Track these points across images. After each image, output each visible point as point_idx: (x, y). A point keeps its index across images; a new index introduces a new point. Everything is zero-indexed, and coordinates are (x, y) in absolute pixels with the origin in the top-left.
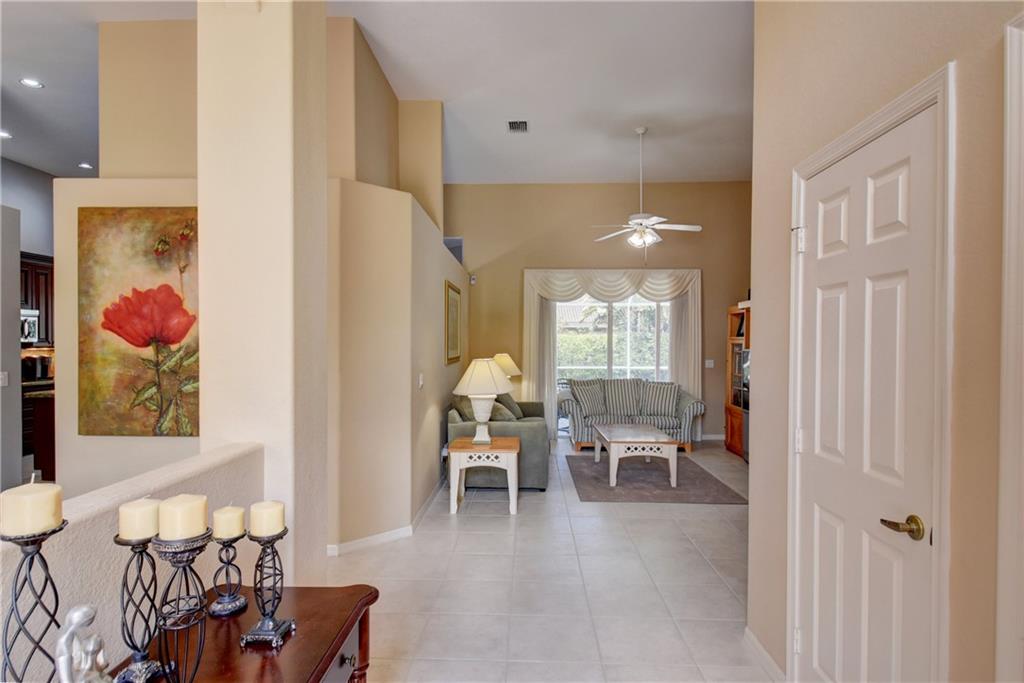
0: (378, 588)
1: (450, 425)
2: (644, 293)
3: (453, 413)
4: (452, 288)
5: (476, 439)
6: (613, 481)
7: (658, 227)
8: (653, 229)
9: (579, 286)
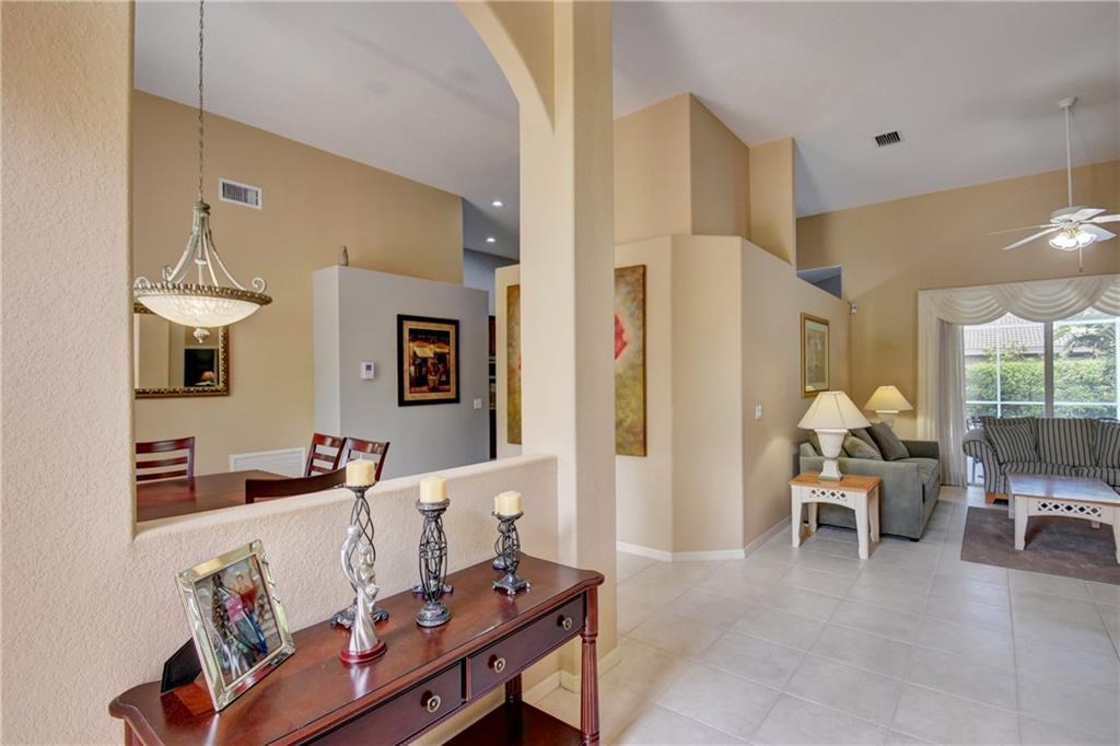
0: (603, 573)
1: (801, 458)
2: (1102, 306)
3: (807, 447)
4: (809, 319)
5: (822, 474)
6: (1020, 544)
7: (1097, 220)
8: (1093, 223)
9: (996, 305)
